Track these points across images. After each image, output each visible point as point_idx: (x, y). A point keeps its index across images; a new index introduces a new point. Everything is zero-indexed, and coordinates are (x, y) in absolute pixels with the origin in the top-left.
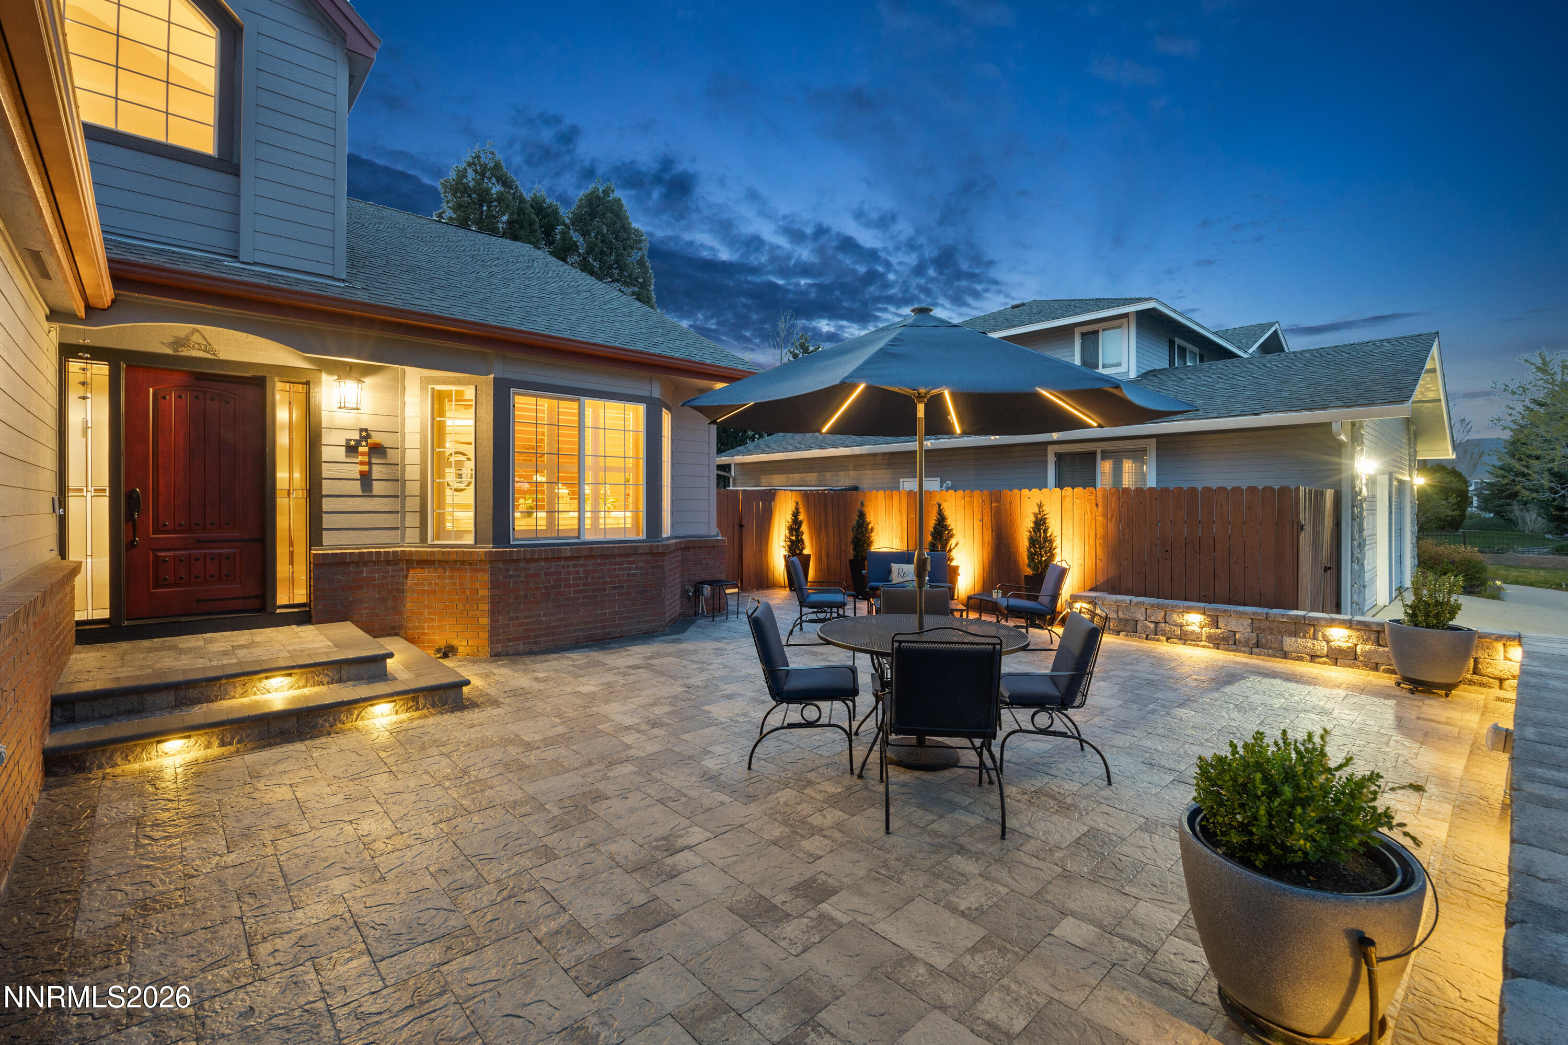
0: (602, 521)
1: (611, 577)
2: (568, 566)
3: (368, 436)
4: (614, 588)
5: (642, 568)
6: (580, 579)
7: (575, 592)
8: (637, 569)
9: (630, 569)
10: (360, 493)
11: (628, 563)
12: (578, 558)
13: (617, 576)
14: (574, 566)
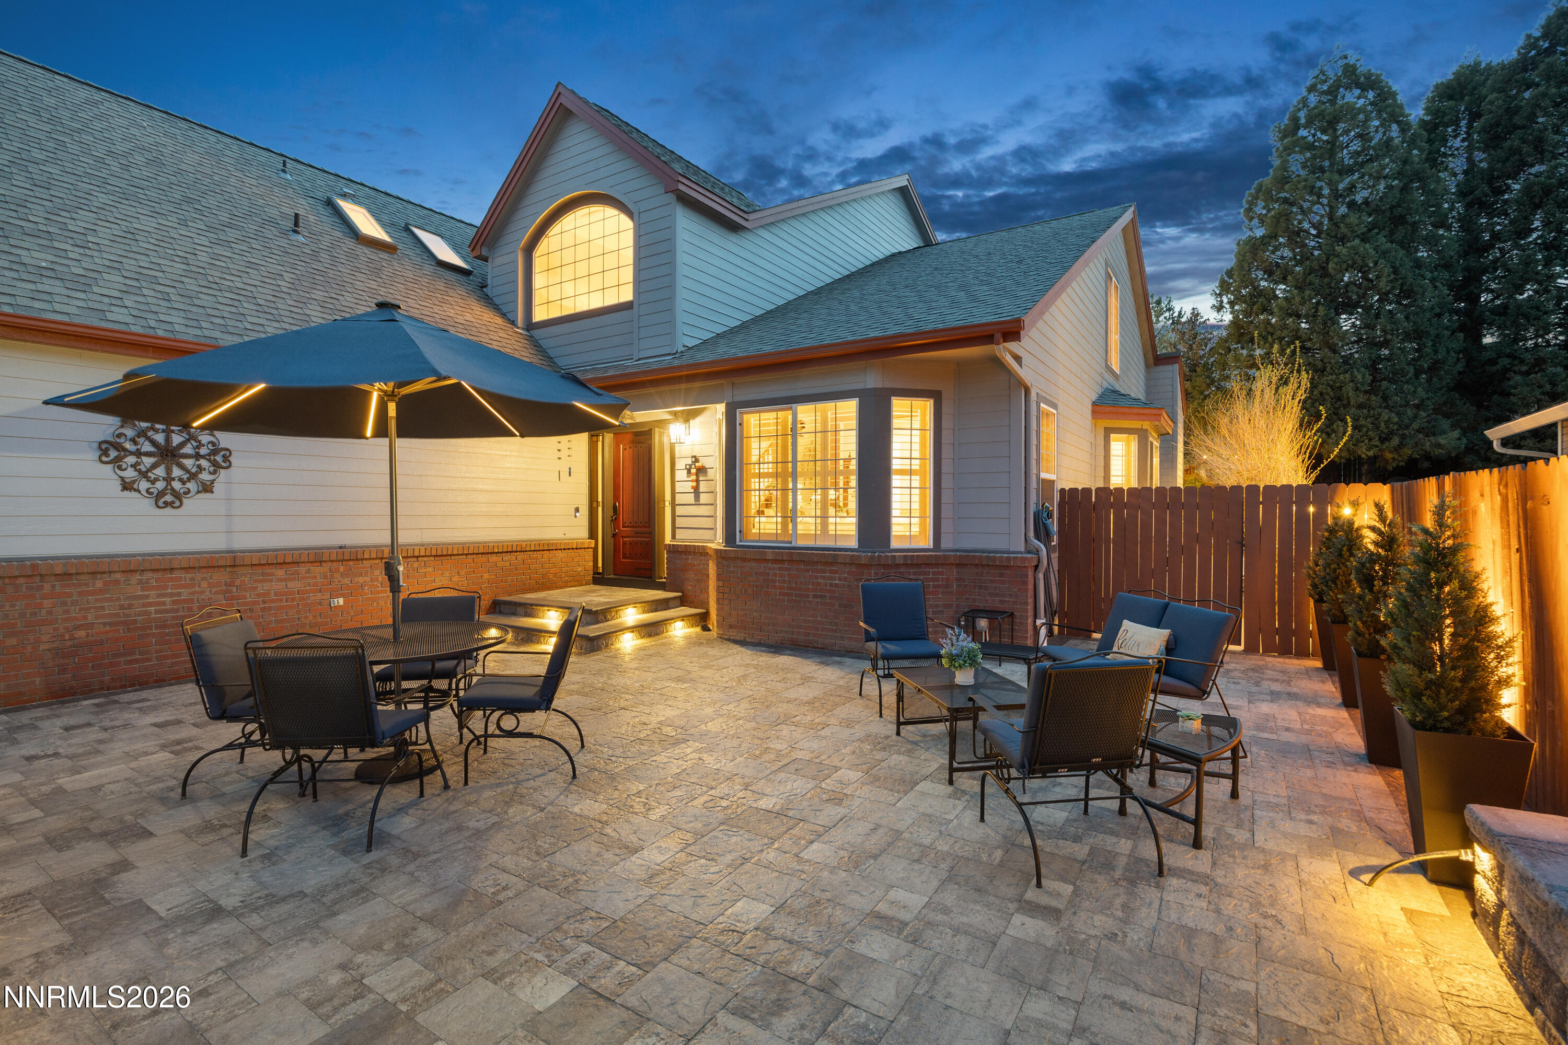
0: (831, 527)
1: (813, 584)
2: (774, 569)
3: (697, 460)
4: (815, 596)
5: (845, 579)
6: (784, 582)
7: (781, 594)
8: (840, 579)
9: (831, 578)
10: (693, 502)
11: (831, 572)
12: (782, 561)
13: (819, 584)
14: (780, 569)
